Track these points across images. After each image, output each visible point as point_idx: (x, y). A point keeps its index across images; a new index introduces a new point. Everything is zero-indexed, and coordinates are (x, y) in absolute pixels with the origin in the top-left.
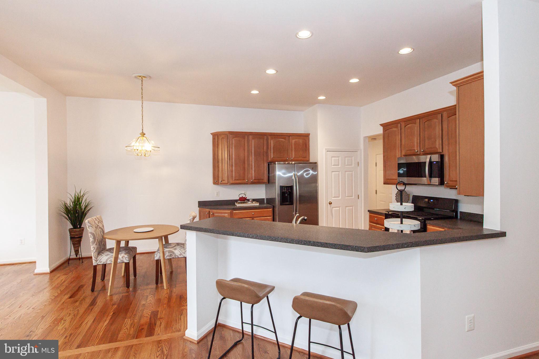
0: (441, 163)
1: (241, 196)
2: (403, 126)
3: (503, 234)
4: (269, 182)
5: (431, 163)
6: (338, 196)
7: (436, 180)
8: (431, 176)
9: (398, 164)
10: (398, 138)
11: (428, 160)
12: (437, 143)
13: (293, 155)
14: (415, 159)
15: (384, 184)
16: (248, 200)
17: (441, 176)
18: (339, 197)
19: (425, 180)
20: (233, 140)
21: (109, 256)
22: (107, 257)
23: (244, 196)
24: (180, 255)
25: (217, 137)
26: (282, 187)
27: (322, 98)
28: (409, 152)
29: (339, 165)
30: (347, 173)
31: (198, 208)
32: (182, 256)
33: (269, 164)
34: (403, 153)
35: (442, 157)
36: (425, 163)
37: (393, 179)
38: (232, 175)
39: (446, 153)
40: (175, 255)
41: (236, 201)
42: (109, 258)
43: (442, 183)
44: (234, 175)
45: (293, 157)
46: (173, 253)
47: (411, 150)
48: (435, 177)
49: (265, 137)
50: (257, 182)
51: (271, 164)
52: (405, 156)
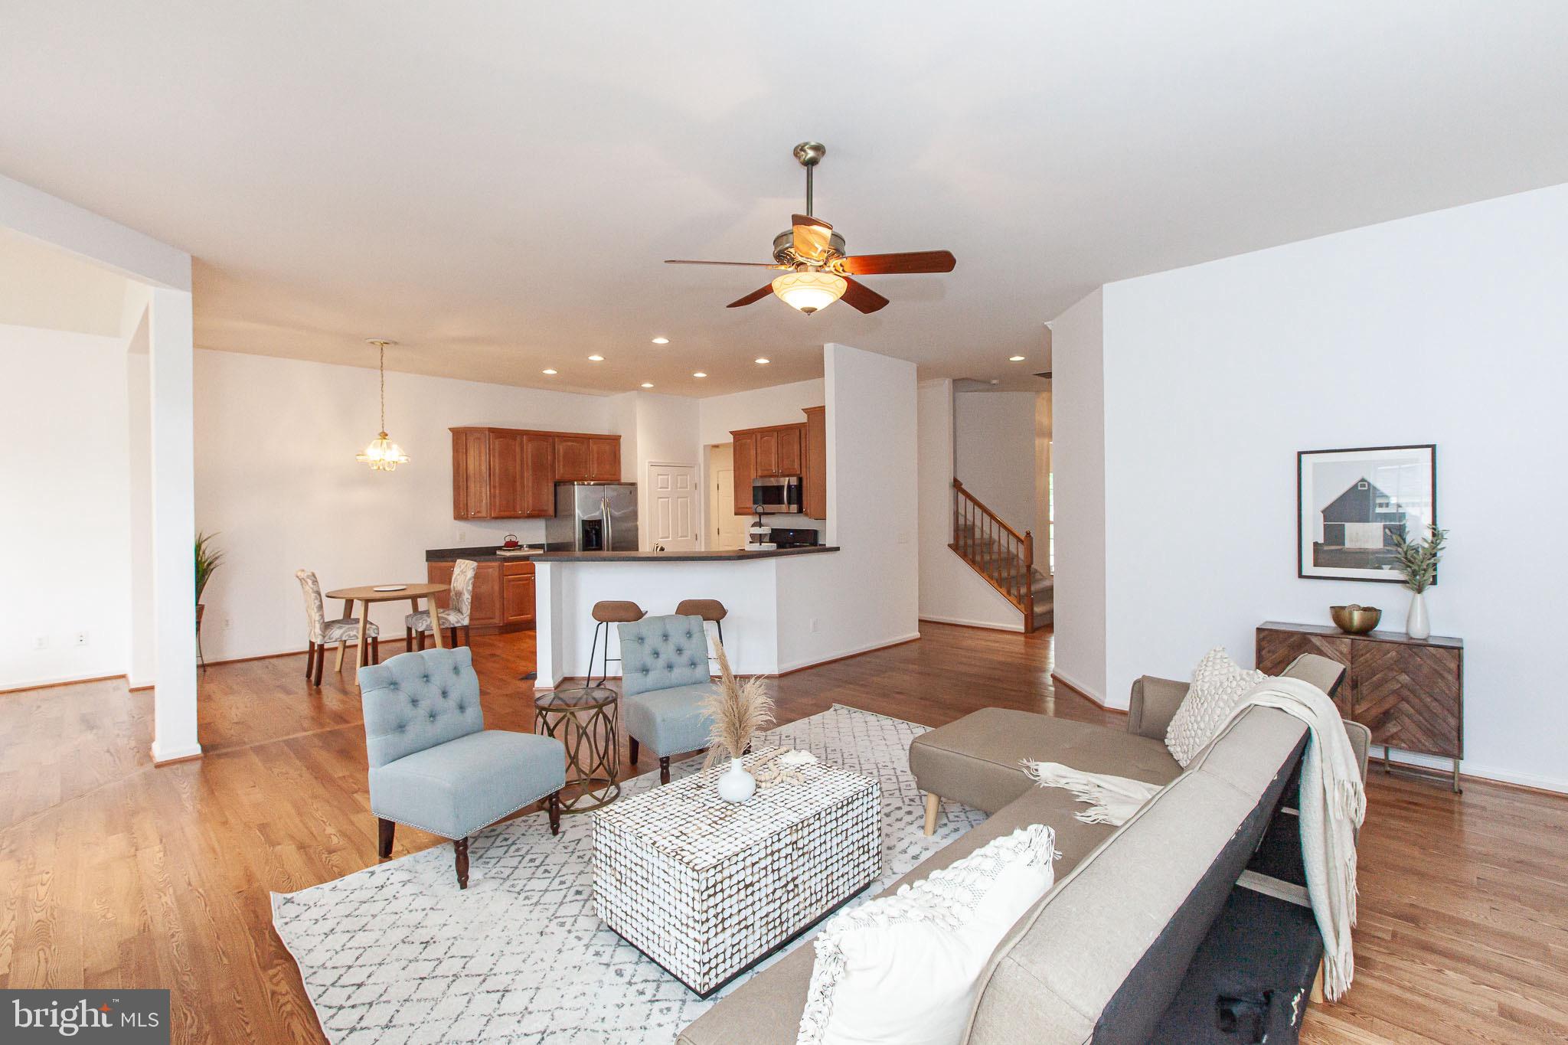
0: (800, 487)
1: (508, 539)
2: (759, 437)
3: (838, 549)
4: (555, 516)
5: (789, 486)
6: (667, 535)
7: (794, 508)
8: (789, 503)
9: (754, 487)
10: (753, 452)
11: (786, 483)
12: (796, 464)
13: (594, 470)
14: (773, 482)
15: (736, 514)
16: (521, 546)
17: (800, 503)
18: (668, 537)
19: (784, 507)
20: (497, 443)
21: (344, 629)
22: (342, 631)
23: (513, 539)
24: (457, 622)
25: (461, 437)
26: (584, 522)
27: (647, 385)
28: (766, 473)
29: (668, 488)
30: (679, 500)
31: (427, 563)
32: (460, 625)
33: (555, 486)
34: (759, 474)
35: (800, 480)
36: (783, 486)
37: (747, 508)
38: (495, 502)
39: (803, 475)
40: (450, 623)
41: (500, 548)
42: (344, 632)
43: (800, 511)
44: (498, 504)
45: (595, 472)
46: (446, 619)
47: (768, 470)
48: (794, 504)
49: (551, 440)
50: (535, 515)
51: (559, 485)
52: (761, 477)
